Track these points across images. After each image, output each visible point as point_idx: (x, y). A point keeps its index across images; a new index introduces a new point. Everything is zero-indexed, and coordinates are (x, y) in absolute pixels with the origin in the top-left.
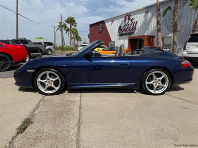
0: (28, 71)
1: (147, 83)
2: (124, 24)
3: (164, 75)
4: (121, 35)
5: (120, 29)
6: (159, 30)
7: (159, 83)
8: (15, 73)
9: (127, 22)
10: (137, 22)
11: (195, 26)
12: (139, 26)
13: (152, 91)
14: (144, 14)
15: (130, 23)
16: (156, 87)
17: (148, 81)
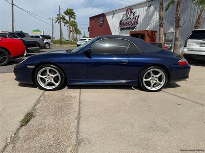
0: (28, 67)
1: (144, 80)
2: (125, 18)
3: (161, 73)
4: (122, 29)
5: (121, 23)
6: (161, 25)
7: (156, 81)
8: (15, 69)
9: (128, 16)
10: (139, 16)
11: (198, 22)
12: (140, 20)
13: (149, 88)
14: (147, 7)
15: (132, 17)
16: (153, 84)
17: (146, 78)
